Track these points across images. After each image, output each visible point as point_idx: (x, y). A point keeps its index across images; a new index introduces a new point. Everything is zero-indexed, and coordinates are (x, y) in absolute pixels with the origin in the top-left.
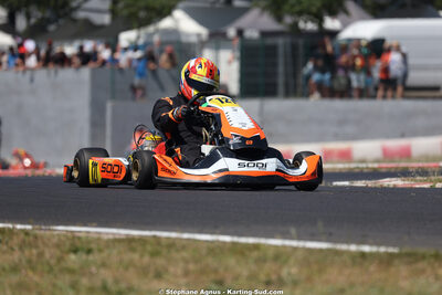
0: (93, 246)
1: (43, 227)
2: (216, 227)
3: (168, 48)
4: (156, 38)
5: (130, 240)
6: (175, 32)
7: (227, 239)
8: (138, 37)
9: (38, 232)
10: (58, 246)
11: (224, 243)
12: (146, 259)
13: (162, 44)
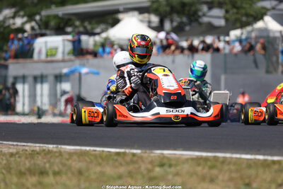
0: (173, 162)
1: (148, 151)
2: (259, 150)
3: (262, 41)
4: (253, 35)
5: (199, 159)
6: (266, 30)
7: (261, 157)
8: (242, 34)
9: (143, 155)
10: (151, 162)
11: (259, 160)
12: (206, 170)
13: (257, 38)
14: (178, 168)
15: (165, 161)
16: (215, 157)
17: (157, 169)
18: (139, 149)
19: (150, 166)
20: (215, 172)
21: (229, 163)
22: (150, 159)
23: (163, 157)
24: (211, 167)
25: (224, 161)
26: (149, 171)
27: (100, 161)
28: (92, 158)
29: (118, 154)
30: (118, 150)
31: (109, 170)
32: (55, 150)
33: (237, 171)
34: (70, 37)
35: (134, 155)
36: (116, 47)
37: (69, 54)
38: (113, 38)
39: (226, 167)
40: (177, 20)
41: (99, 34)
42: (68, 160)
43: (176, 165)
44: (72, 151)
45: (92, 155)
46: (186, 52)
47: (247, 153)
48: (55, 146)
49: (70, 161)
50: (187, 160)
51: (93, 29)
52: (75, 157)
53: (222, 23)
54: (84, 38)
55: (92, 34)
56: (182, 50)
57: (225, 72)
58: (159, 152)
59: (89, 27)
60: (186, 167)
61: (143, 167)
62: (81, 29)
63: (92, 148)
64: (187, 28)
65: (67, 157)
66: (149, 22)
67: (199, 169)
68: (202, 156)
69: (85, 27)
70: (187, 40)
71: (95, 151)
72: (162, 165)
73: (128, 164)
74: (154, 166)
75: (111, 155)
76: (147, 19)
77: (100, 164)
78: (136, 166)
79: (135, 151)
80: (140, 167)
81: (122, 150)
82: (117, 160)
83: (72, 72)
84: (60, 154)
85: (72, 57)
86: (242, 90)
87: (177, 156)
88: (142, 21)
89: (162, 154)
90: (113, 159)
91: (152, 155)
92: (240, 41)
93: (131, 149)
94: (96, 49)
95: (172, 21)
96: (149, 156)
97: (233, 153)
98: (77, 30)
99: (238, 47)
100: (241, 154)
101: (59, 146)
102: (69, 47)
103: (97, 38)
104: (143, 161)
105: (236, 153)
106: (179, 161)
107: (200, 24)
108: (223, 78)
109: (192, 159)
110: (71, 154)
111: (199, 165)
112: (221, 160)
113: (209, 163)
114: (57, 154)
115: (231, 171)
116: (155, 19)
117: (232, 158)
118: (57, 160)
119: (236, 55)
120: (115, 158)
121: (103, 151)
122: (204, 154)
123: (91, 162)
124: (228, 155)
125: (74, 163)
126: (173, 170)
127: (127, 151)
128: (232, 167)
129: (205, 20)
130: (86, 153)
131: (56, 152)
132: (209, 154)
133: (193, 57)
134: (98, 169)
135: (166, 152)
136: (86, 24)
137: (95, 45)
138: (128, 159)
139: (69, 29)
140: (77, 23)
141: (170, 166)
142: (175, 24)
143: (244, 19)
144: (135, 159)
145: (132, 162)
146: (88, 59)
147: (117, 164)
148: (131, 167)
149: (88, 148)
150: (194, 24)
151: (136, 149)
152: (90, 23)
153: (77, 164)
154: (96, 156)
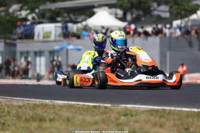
14: (138, 117)
15: (128, 112)
16: (163, 109)
17: (123, 118)
18: (109, 104)
19: (117, 116)
20: (163, 120)
21: (174, 114)
22: (117, 111)
23: (127, 109)
24: (161, 117)
25: (170, 112)
26: (117, 119)
27: (82, 112)
28: (77, 109)
29: (95, 107)
30: (94, 104)
31: (88, 118)
32: (50, 103)
33: (179, 119)
34: (60, 25)
35: (106, 107)
36: (92, 32)
37: (59, 36)
38: (90, 26)
39: (171, 117)
40: (136, 13)
41: (80, 22)
42: (59, 111)
43: (136, 115)
44: (62, 105)
45: (76, 108)
46: (142, 35)
47: (186, 107)
48: (50, 101)
49: (61, 112)
50: (144, 111)
51: (76, 19)
52: (64, 109)
53: (167, 15)
54: (70, 25)
55: (76, 22)
56: (139, 34)
57: (170, 50)
58: (123, 106)
59: (73, 18)
60: (143, 117)
61: (112, 116)
62: (68, 19)
63: (76, 103)
64: (143, 19)
65: (59, 109)
66: (116, 14)
67: (152, 118)
68: (154, 109)
69: (70, 18)
70: (142, 28)
71: (79, 104)
72: (126, 115)
73: (101, 114)
74: (120, 116)
75: (90, 108)
76: (114, 13)
77: (82, 114)
78: (108, 115)
79: (107, 105)
80: (110, 116)
81: (98, 104)
82: (94, 111)
83: (62, 49)
84: (54, 106)
85: (62, 39)
86: (181, 62)
87: (137, 109)
88: (111, 14)
89: (126, 107)
90: (91, 111)
91: (119, 108)
92: (180, 28)
93: (104, 103)
94: (79, 33)
95: (132, 14)
96: (117, 109)
97: (175, 107)
98: (65, 20)
99: (178, 33)
100: (182, 107)
101: (53, 101)
102: (60, 31)
103: (79, 25)
104: (112, 112)
105: (178, 107)
106: (138, 112)
107: (152, 16)
108: (168, 54)
109: (147, 111)
110: (61, 107)
111: (152, 115)
112: (168, 111)
113: (159, 114)
114: (52, 107)
115: (175, 120)
116: (120, 12)
117: (175, 110)
118: (52, 111)
119: (177, 38)
120: (93, 109)
121: (84, 105)
122: (156, 108)
123: (76, 112)
124: (172, 108)
125: (63, 114)
126: (133, 118)
127: (101, 105)
128: (176, 117)
129: (156, 13)
130: (72, 106)
131: (50, 105)
132: (159, 108)
133: (147, 39)
134: (81, 117)
135: (129, 106)
136: (71, 15)
137: (78, 30)
138: (102, 110)
139: (59, 19)
140: (65, 15)
141: (132, 116)
142: (134, 16)
143: (183, 13)
144: (107, 110)
145: (105, 112)
146: (72, 40)
147: (94, 114)
148: (104, 116)
149: (73, 103)
150: (148, 16)
151: (108, 104)
152: (74, 15)
153: (65, 114)
154: (79, 108)
